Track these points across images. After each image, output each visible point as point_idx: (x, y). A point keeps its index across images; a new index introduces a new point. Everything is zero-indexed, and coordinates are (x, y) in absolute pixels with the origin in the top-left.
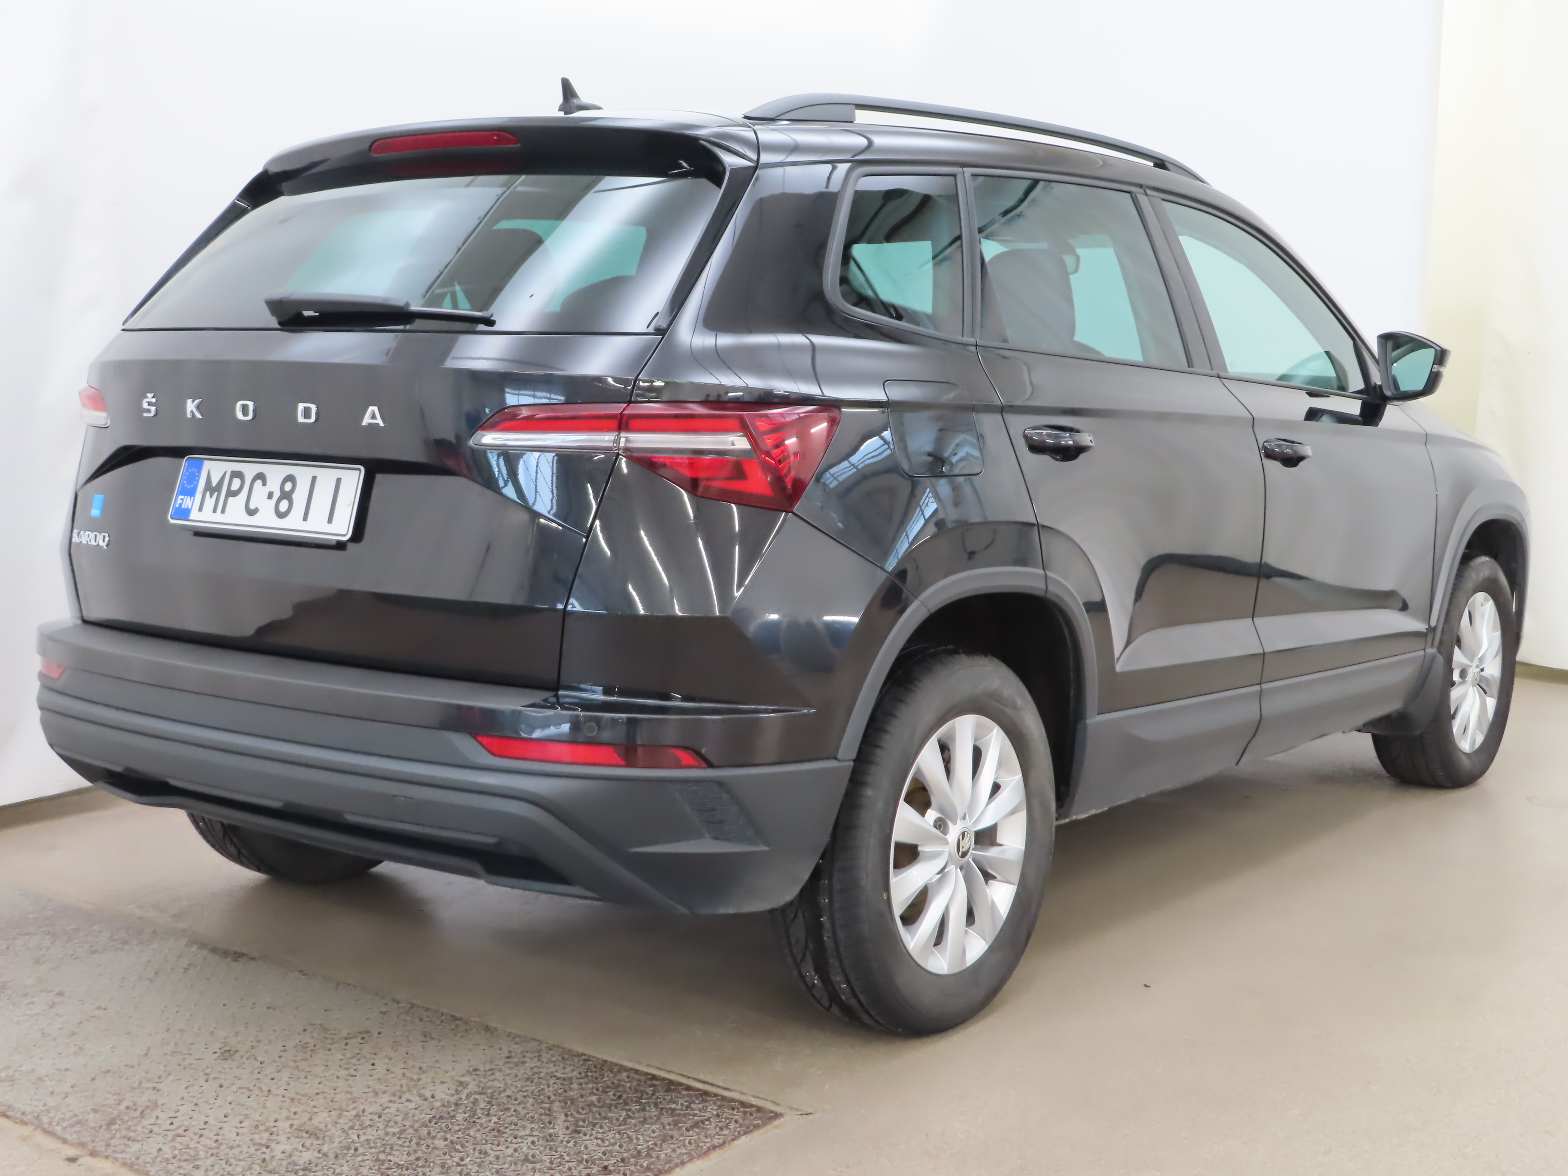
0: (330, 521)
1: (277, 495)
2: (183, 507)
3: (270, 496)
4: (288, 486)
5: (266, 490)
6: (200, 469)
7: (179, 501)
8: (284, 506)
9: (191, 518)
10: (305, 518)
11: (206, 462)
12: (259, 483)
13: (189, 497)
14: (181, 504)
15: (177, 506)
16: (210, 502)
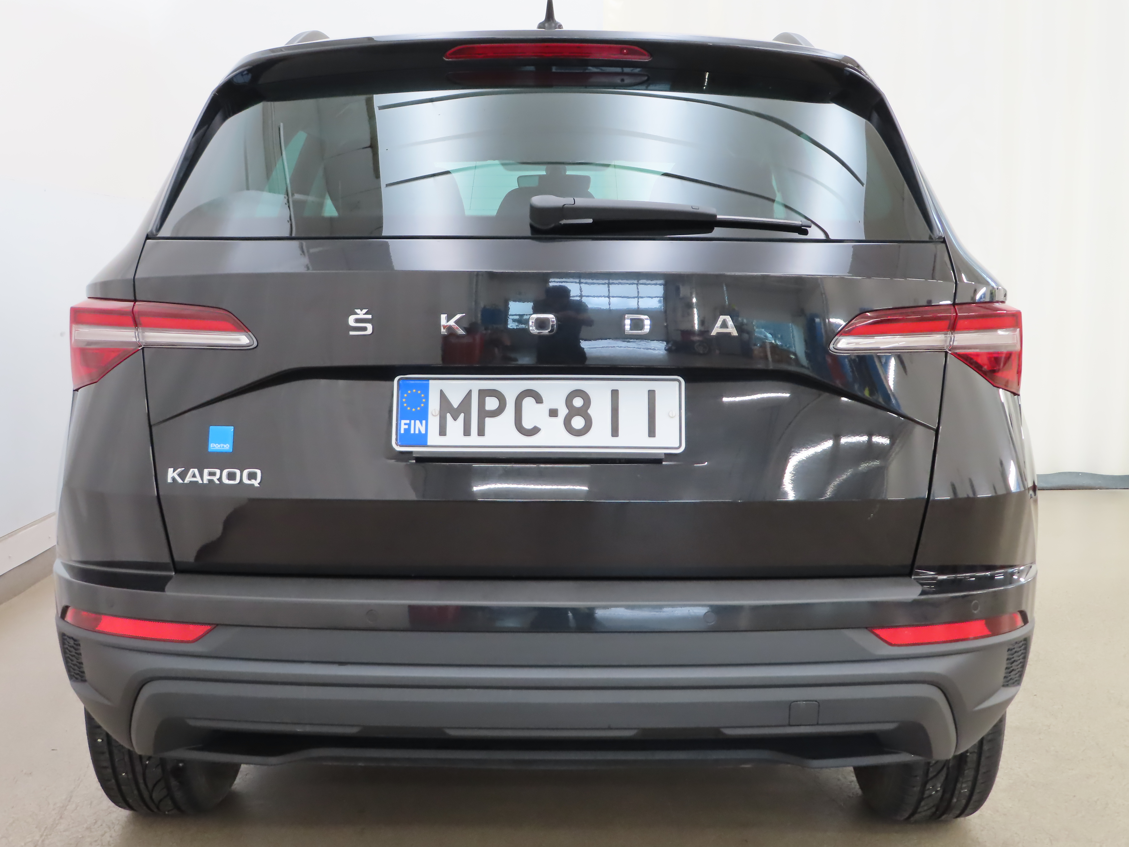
0: (652, 433)
1: (563, 411)
2: (412, 432)
3: (553, 413)
4: (578, 402)
5: (544, 408)
6: (426, 390)
7: (403, 427)
8: (578, 423)
9: (429, 444)
10: (615, 432)
11: (431, 382)
12: (528, 402)
13: (418, 422)
14: (407, 431)
15: (402, 432)
16: (455, 426)
